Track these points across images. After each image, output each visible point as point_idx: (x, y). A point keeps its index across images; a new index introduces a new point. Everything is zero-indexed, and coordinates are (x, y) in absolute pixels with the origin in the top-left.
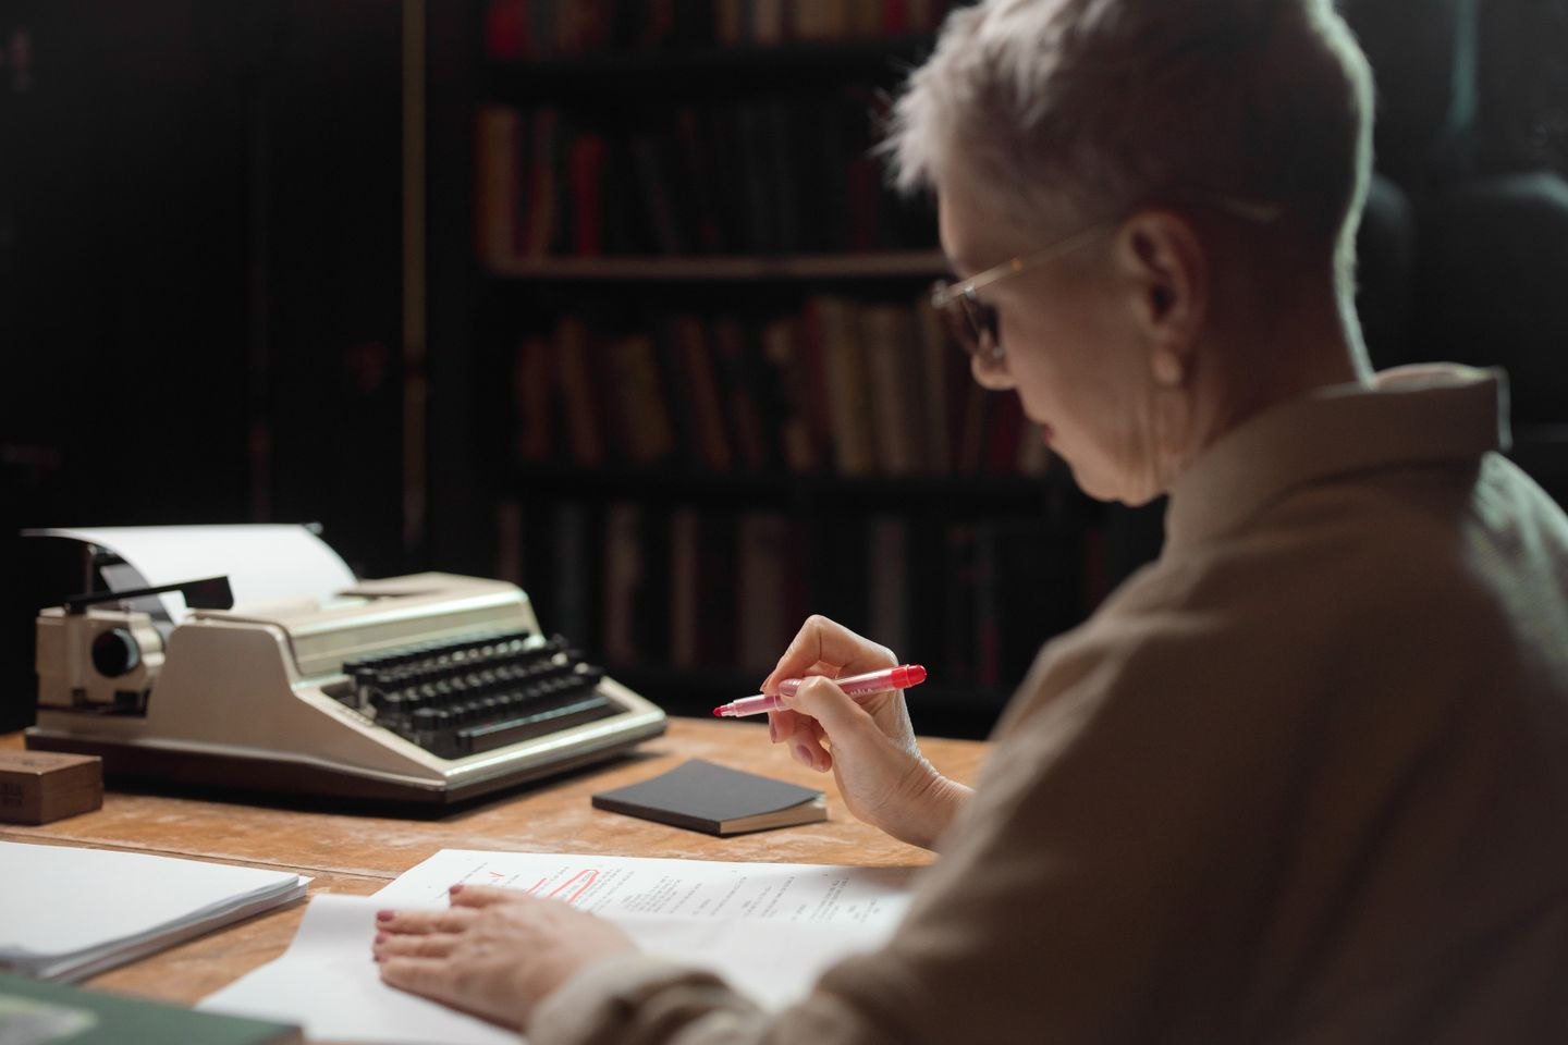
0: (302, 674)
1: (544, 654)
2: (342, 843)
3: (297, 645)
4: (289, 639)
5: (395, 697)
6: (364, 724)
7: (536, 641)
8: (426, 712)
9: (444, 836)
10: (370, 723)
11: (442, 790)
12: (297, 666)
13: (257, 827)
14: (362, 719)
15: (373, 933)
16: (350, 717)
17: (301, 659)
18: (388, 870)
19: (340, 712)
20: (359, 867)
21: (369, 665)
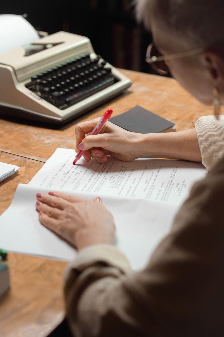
0: (19, 82)
1: (96, 61)
2: (31, 141)
3: (17, 73)
4: (15, 71)
5: (47, 89)
6: (37, 98)
7: (93, 56)
8: (56, 93)
9: (61, 138)
10: (39, 98)
11: (61, 121)
12: (17, 79)
13: (7, 132)
14: (37, 97)
15: (36, 201)
16: (33, 96)
17: (18, 77)
18: (43, 158)
19: (31, 94)
20: (34, 156)
21: (39, 77)
